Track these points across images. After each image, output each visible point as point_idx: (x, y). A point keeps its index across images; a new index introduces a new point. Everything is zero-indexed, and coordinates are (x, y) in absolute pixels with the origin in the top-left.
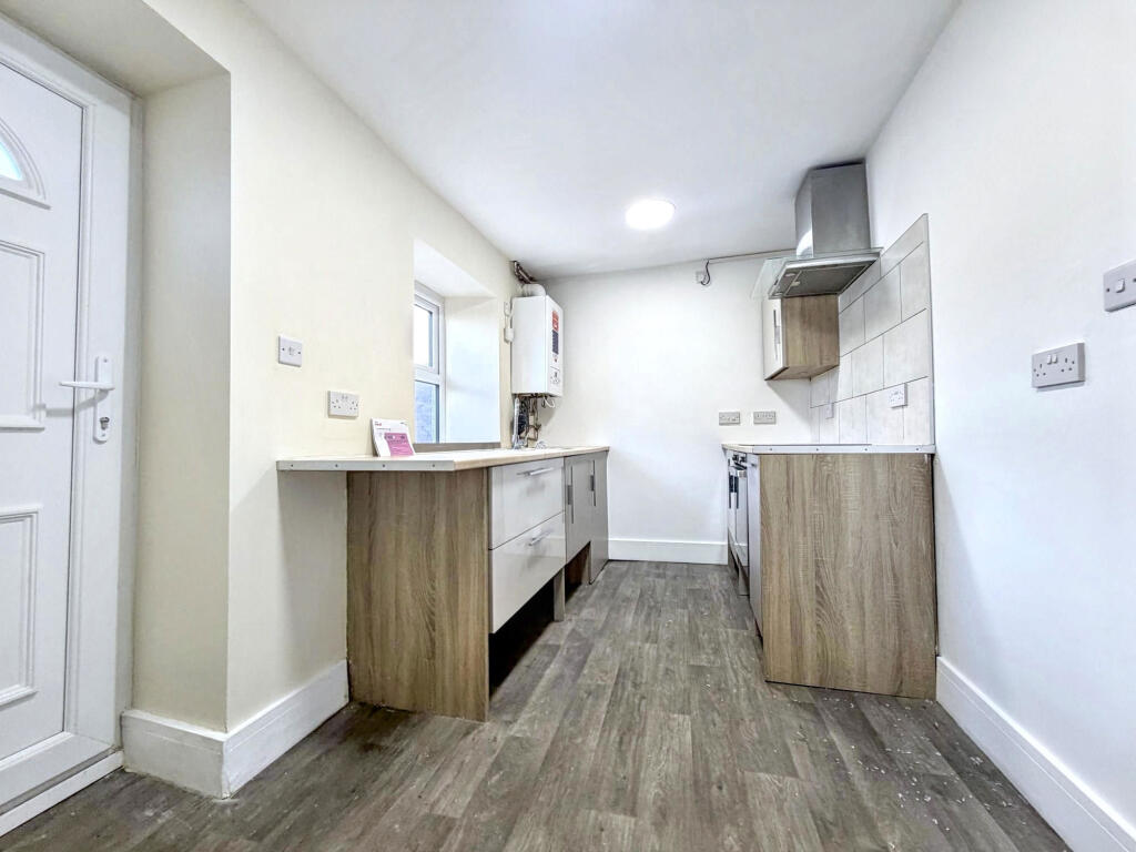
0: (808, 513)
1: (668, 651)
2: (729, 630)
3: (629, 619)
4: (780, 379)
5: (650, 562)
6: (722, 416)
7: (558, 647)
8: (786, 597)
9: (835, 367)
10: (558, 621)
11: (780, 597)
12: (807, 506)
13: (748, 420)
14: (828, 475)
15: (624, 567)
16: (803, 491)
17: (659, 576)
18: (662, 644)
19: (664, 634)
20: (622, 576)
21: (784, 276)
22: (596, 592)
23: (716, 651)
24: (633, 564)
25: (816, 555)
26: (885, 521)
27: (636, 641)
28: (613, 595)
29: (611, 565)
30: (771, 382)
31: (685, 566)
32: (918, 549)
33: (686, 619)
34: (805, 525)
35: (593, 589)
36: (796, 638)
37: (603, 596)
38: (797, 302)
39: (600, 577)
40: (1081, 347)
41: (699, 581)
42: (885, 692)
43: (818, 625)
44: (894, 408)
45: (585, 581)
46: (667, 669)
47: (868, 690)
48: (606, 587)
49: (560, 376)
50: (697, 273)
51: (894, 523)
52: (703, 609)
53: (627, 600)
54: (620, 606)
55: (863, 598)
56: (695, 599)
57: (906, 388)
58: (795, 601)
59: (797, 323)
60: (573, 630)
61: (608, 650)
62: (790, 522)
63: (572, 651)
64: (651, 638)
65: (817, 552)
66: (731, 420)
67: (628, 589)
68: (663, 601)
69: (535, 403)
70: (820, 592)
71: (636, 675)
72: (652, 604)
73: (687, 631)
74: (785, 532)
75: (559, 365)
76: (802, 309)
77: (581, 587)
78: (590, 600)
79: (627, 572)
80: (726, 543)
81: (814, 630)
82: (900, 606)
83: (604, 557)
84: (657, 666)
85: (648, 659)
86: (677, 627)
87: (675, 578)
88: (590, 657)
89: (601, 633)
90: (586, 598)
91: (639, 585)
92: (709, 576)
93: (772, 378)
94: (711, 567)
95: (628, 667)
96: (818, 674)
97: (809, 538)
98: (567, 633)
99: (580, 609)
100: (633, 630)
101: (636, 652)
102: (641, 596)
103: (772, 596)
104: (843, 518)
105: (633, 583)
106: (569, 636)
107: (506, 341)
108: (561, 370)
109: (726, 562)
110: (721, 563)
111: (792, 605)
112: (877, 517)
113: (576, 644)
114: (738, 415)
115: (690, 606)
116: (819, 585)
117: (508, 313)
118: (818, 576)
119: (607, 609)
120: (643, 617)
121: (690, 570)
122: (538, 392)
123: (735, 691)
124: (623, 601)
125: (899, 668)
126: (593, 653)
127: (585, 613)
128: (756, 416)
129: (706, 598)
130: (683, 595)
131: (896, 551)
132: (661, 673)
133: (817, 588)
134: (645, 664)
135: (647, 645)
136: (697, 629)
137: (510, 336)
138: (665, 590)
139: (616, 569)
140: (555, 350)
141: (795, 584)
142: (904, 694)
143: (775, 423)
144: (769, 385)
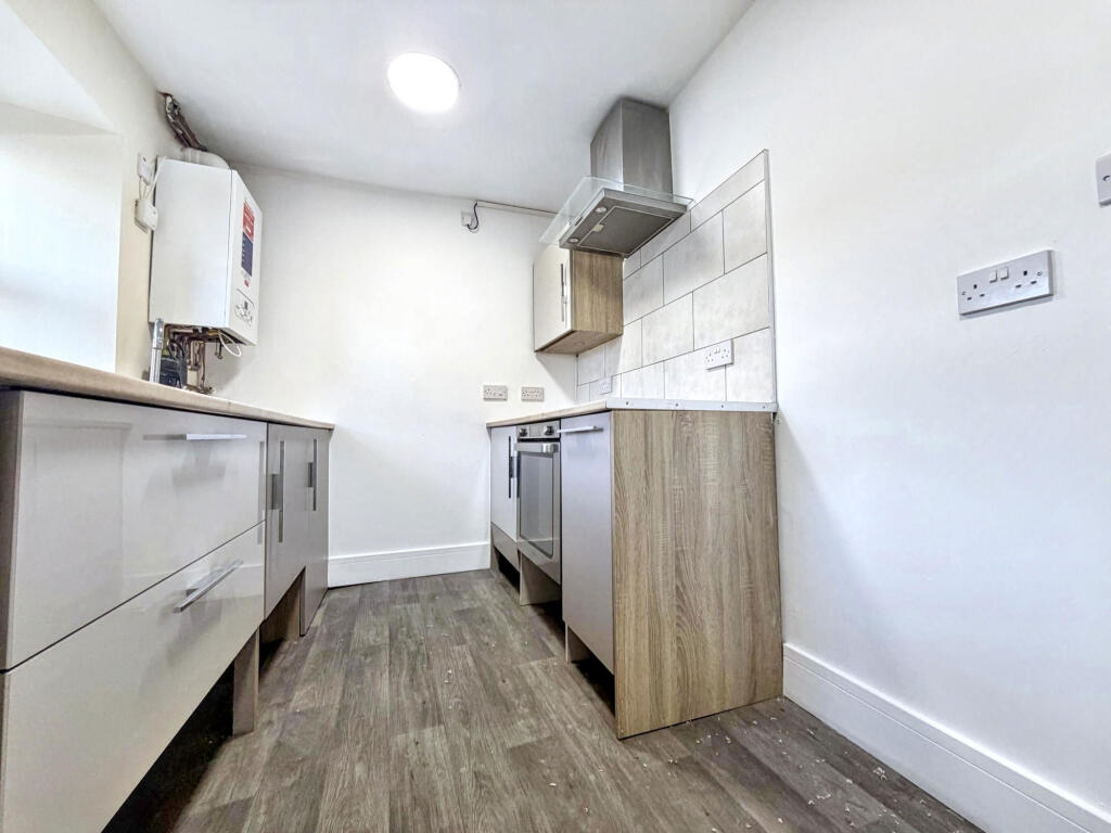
0: (667, 487)
1: (465, 732)
2: (533, 664)
3: (384, 687)
4: (549, 352)
5: (391, 582)
6: (487, 389)
7: (245, 805)
8: (644, 610)
9: (617, 336)
10: (243, 733)
11: (637, 610)
12: (667, 481)
13: (515, 396)
14: (688, 438)
15: (355, 596)
16: (663, 462)
17: (409, 600)
18: (452, 721)
19: (448, 700)
20: (354, 612)
21: (594, 211)
22: (314, 650)
23: (534, 707)
24: (366, 588)
25: (676, 546)
26: (739, 491)
27: (406, 731)
28: (346, 650)
29: (335, 595)
30: (540, 354)
31: (440, 579)
32: (767, 523)
33: (470, 660)
34: (664, 506)
35: (309, 643)
36: (655, 666)
37: (326, 655)
38: (586, 258)
39: (317, 621)
40: (1050, 253)
41: (465, 597)
42: (742, 703)
43: (678, 638)
44: (709, 369)
45: (292, 633)
46: (477, 775)
47: (728, 706)
48: (331, 635)
49: (254, 311)
50: (463, 214)
51: (747, 494)
52: (486, 639)
53: (372, 651)
54: (361, 665)
55: (721, 590)
56: (470, 625)
57: (732, 343)
58: (654, 612)
59: (585, 282)
60: (279, 744)
61: (359, 770)
62: (648, 502)
63: (280, 804)
64: (430, 715)
65: (677, 540)
66: (496, 395)
67: (369, 632)
68: (427, 639)
69: (202, 351)
70: (679, 593)
71: (427, 816)
72: (413, 648)
73: (479, 683)
74: (643, 517)
75: (252, 292)
76: (591, 267)
77: (286, 646)
78: (306, 669)
79: (361, 601)
80: (488, 542)
81: (675, 645)
82: (752, 592)
83: (322, 586)
84: (457, 776)
85: (438, 765)
86: (463, 681)
87: (432, 598)
88: (325, 807)
89: (337, 737)
90: (296, 666)
91: (383, 620)
92: (475, 587)
93: (542, 350)
94: (472, 574)
95: (408, 800)
96: (679, 706)
97: (669, 524)
98: (264, 756)
99: (289, 691)
100: (397, 708)
101: (413, 756)
102: (392, 637)
103: (627, 612)
104: (702, 492)
105: (373, 619)
106: (269, 763)
107: (143, 226)
108: (256, 302)
109: (487, 565)
110: (483, 567)
111: (651, 618)
112: (733, 488)
113: (288, 782)
114: (505, 390)
115: (468, 637)
116: (680, 585)
117: (146, 175)
118: (678, 572)
119: (339, 678)
120: (404, 679)
121: (449, 584)
122: (210, 325)
123: (592, 777)
124: (366, 656)
125: (753, 670)
126: (329, 792)
127: (300, 699)
128: (525, 391)
129: (483, 621)
130: (453, 623)
131: (749, 525)
132: (469, 790)
133: (677, 588)
134: (435, 776)
135: (428, 732)
136: (491, 673)
137: (150, 215)
138: (425, 620)
139: (341, 600)
140: (247, 264)
141: (654, 588)
142: (758, 699)
143: (542, 401)
144: (537, 357)
